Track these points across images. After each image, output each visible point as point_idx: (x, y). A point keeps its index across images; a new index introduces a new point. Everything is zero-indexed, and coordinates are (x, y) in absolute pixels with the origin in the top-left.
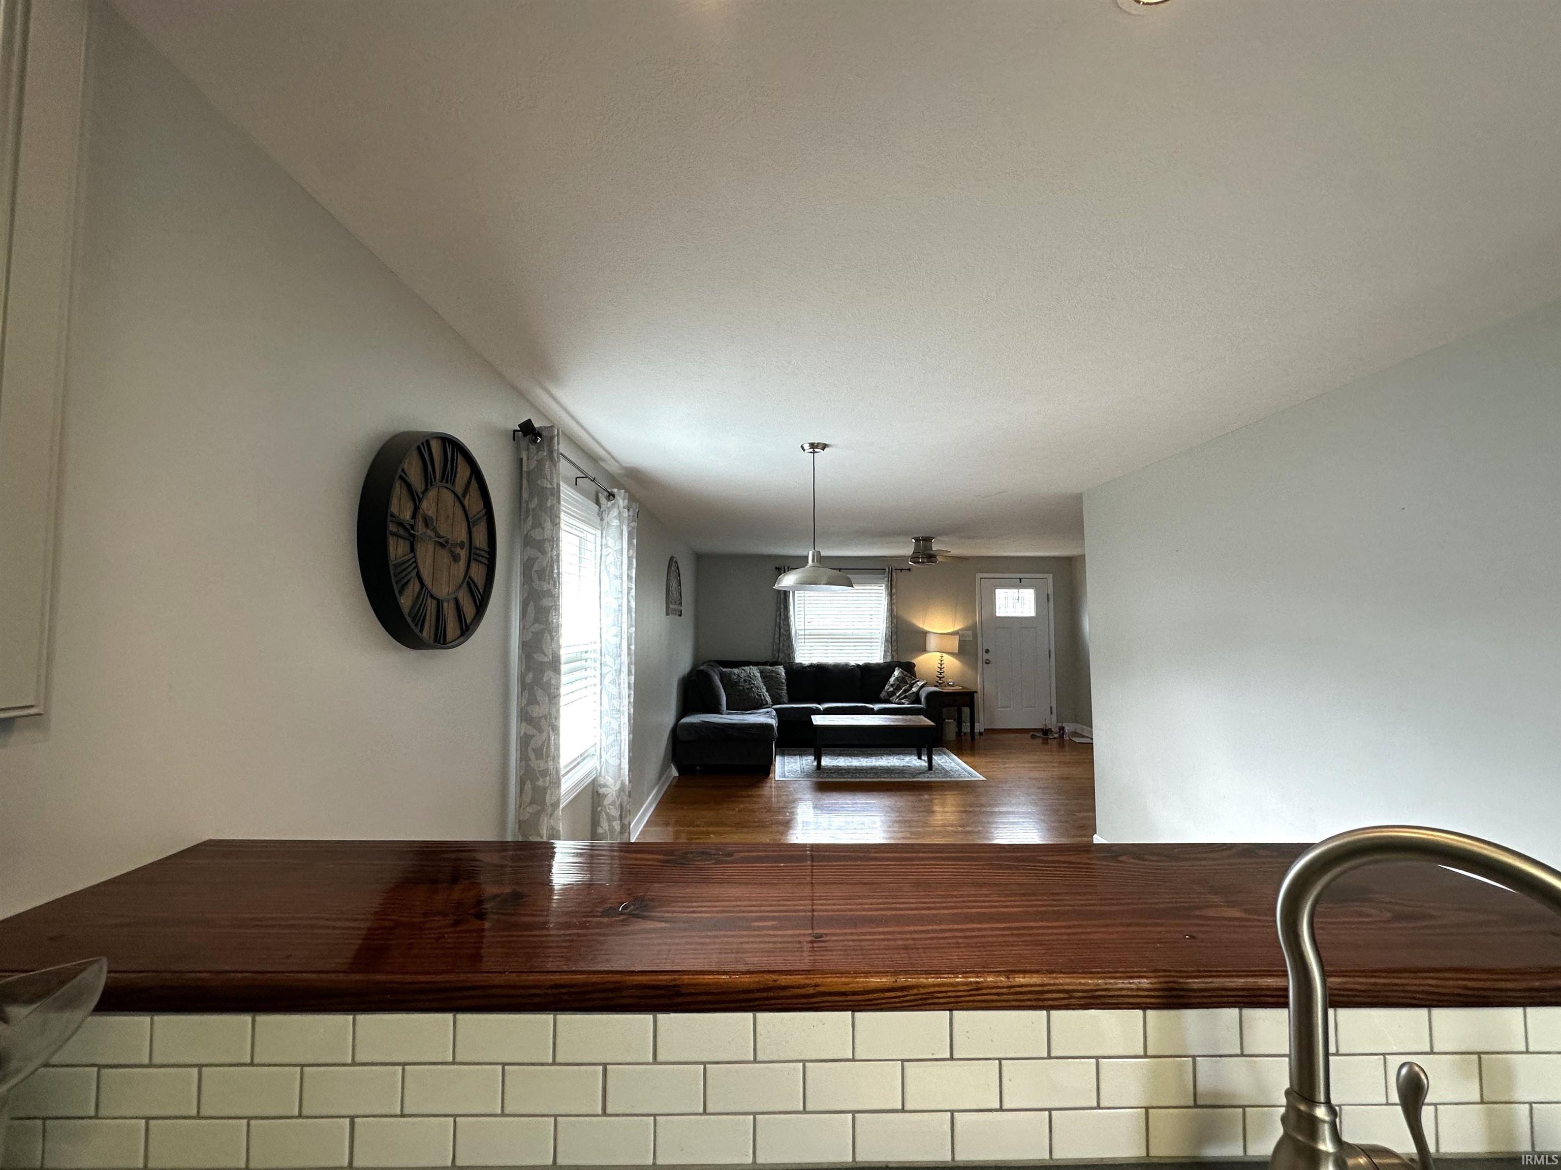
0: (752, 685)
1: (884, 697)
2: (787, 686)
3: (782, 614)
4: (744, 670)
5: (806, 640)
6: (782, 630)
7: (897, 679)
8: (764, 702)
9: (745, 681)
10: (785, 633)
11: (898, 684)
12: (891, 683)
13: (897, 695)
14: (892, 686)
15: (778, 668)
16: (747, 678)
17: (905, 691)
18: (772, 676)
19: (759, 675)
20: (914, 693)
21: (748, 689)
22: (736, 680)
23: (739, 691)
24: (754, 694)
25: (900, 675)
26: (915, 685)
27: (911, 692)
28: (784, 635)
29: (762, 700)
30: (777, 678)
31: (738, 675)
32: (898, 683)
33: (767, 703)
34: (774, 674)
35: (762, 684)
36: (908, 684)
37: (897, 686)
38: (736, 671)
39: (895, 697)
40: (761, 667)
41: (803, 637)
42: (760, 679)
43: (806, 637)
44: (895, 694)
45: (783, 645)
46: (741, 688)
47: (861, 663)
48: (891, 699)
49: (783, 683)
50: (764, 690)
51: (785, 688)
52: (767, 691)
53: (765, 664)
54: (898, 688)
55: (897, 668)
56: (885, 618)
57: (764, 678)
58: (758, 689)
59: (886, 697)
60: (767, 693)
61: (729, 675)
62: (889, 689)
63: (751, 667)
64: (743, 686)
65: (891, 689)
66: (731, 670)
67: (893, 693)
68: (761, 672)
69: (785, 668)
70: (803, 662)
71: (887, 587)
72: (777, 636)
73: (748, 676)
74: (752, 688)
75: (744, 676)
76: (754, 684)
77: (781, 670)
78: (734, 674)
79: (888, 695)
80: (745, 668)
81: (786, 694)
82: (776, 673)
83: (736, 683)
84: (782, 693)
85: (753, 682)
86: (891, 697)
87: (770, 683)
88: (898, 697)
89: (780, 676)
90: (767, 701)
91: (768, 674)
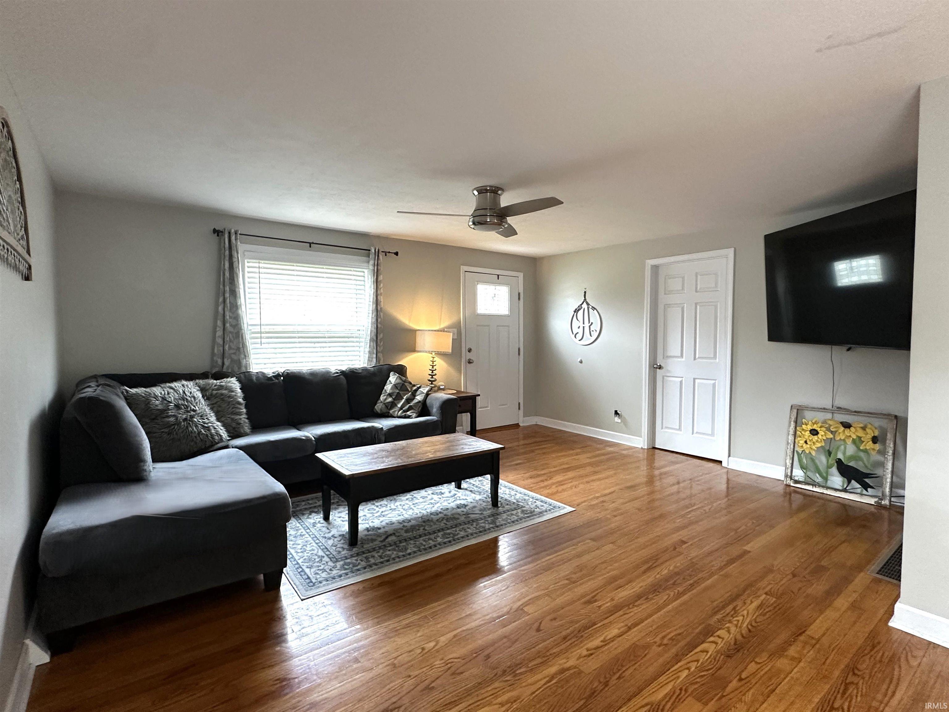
0: (192, 413)
1: (381, 410)
2: (246, 407)
3: (228, 301)
4: (171, 388)
5: (264, 341)
6: (228, 325)
7: (395, 386)
8: (216, 438)
9: (177, 407)
10: (232, 329)
11: (398, 393)
12: (388, 392)
13: (399, 405)
14: (390, 395)
15: (229, 382)
16: (181, 402)
17: (408, 401)
18: (222, 394)
19: (199, 395)
20: (420, 402)
21: (185, 420)
22: (160, 407)
23: (169, 425)
24: (196, 426)
25: (399, 381)
26: (418, 393)
27: (415, 401)
28: (230, 332)
29: (212, 435)
30: (230, 397)
31: (164, 399)
32: (398, 391)
33: (221, 440)
34: (223, 392)
35: (207, 410)
36: (408, 391)
37: (396, 396)
38: (157, 390)
39: (396, 409)
40: (201, 382)
41: (259, 335)
42: (203, 401)
43: (263, 335)
44: (396, 405)
45: (230, 348)
46: (172, 419)
47: (344, 368)
48: (391, 412)
49: (239, 403)
50: (213, 419)
51: (244, 410)
52: (218, 420)
53: (205, 376)
54: (399, 397)
55: (392, 373)
57: (208, 399)
58: (201, 417)
59: (385, 410)
60: (219, 424)
61: (147, 400)
62: (386, 399)
63: (184, 382)
64: (174, 416)
65: (390, 399)
66: (148, 390)
67: (393, 405)
68: (203, 390)
69: (239, 380)
70: (265, 371)
71: (373, 273)
72: (219, 333)
73: (183, 399)
74: (192, 417)
75: (175, 399)
76: (194, 411)
77: (234, 384)
78: (156, 397)
79: (387, 407)
80: (173, 385)
81: (247, 421)
82: (227, 388)
83: (163, 412)
84: (240, 419)
85: (193, 407)
86: (391, 409)
87: (220, 406)
88: (401, 408)
89: (233, 393)
90: (221, 436)
91: (215, 392)
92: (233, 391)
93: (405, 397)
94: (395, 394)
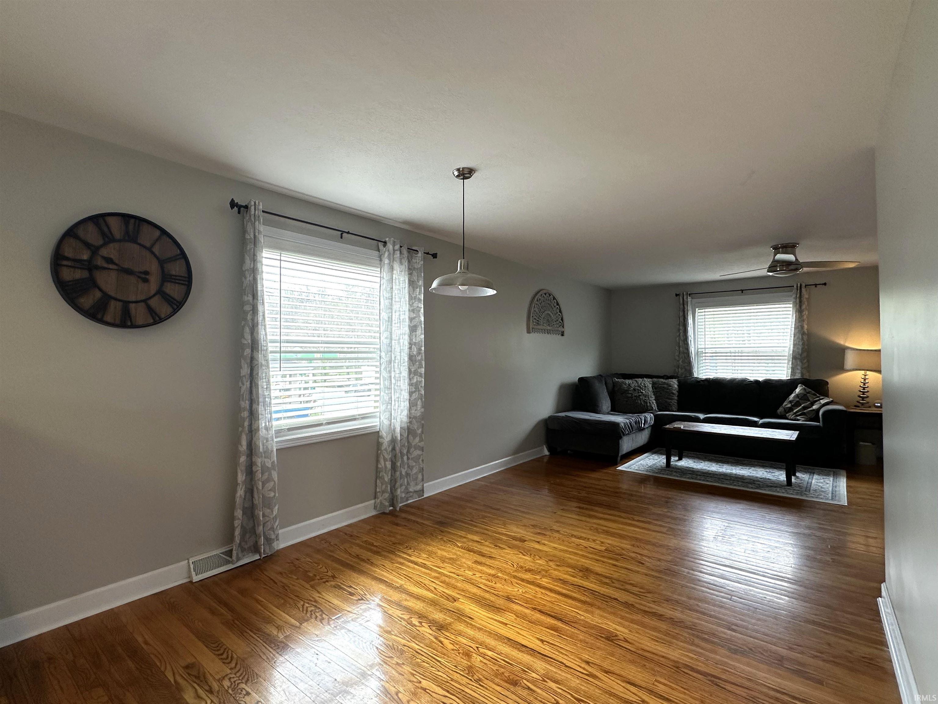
0: (640, 394)
1: (781, 413)
2: (678, 396)
3: (681, 334)
4: (636, 381)
6: (682, 348)
7: (797, 396)
8: (649, 408)
9: (634, 390)
10: (683, 351)
11: (798, 401)
12: (790, 399)
13: (795, 411)
14: (791, 402)
15: (671, 381)
16: (637, 388)
17: (805, 408)
18: (663, 387)
19: (650, 386)
20: (814, 410)
21: (635, 396)
22: (626, 389)
23: (626, 398)
24: (640, 401)
25: (802, 392)
26: (817, 402)
27: (811, 409)
29: (647, 406)
30: (668, 389)
31: (629, 385)
32: (798, 399)
33: (652, 409)
34: (665, 386)
35: (651, 394)
36: (809, 401)
38: (627, 381)
39: (792, 413)
40: (656, 380)
41: (704, 354)
42: (651, 389)
43: (707, 354)
44: (793, 411)
45: (683, 362)
46: (630, 395)
47: (761, 379)
48: (787, 415)
49: (673, 393)
50: (652, 398)
51: (676, 398)
52: (655, 400)
53: (659, 377)
54: (797, 404)
55: (799, 385)
56: (793, 336)
57: (656, 389)
58: (645, 396)
59: (784, 412)
60: (654, 401)
61: (620, 384)
62: (786, 405)
63: (645, 379)
64: (631, 393)
65: (789, 405)
66: (622, 380)
67: (790, 409)
68: (654, 384)
69: (679, 382)
71: (795, 304)
72: (677, 354)
73: (640, 386)
74: (639, 396)
75: (635, 386)
76: (642, 393)
77: (674, 383)
78: (625, 384)
79: (786, 410)
80: (637, 379)
81: (676, 404)
82: (667, 384)
83: (626, 391)
84: (671, 402)
85: (642, 391)
86: (787, 413)
87: (661, 393)
88: (795, 413)
89: (670, 388)
90: (652, 408)
91: (660, 386)
92: (670, 386)
93: (802, 405)
94: (795, 402)
